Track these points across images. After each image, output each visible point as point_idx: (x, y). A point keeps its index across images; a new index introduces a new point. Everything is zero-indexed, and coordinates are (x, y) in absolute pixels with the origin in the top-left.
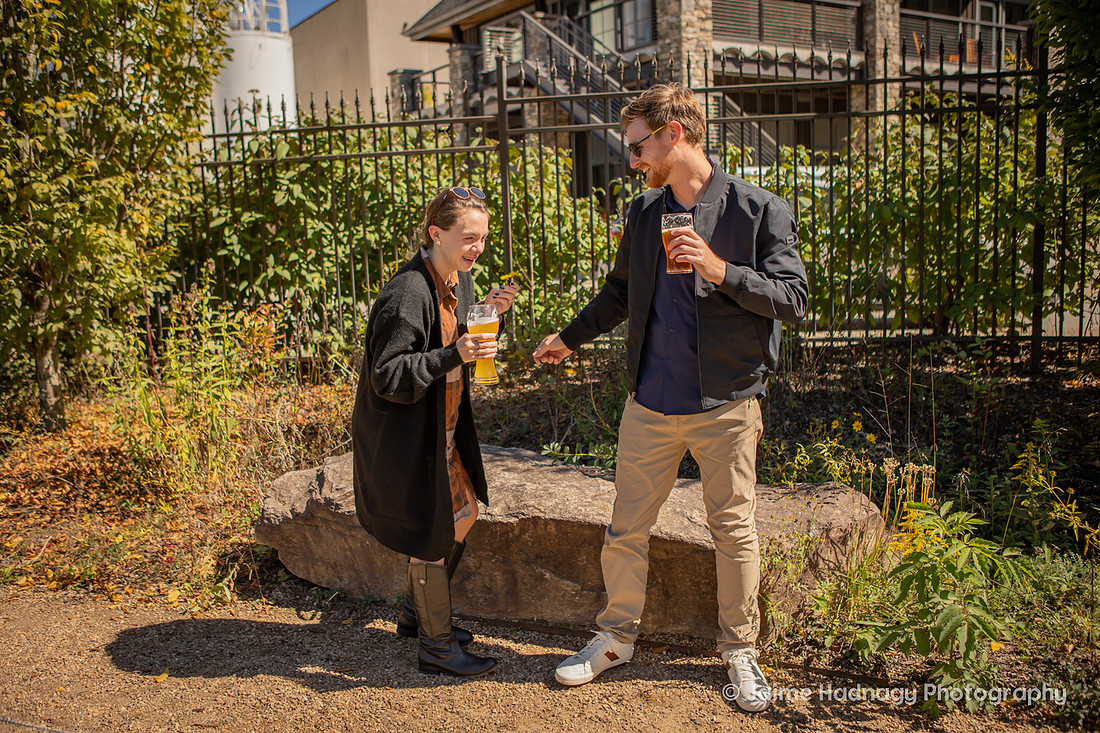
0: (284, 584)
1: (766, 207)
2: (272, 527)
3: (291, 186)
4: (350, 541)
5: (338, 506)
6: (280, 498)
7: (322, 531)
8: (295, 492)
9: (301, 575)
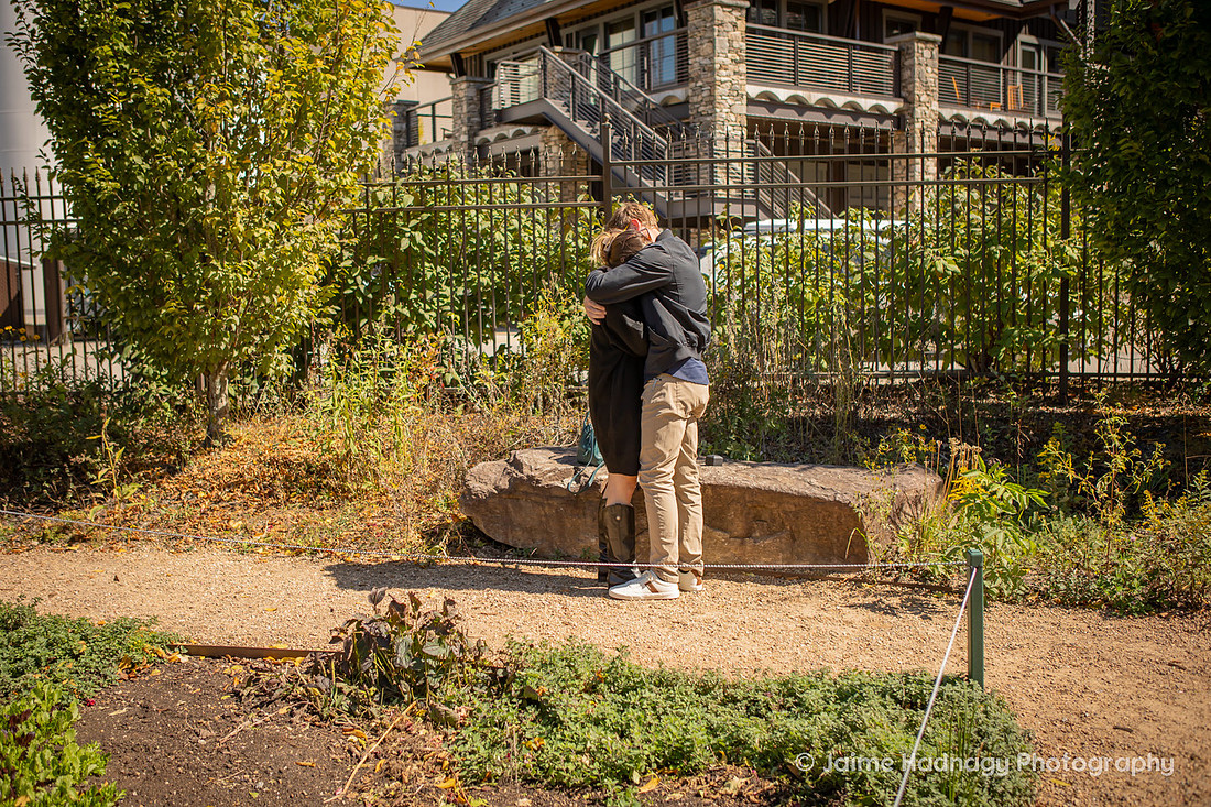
2: (480, 501)
3: (413, 233)
4: (547, 508)
6: (480, 480)
7: (522, 502)
9: (500, 540)
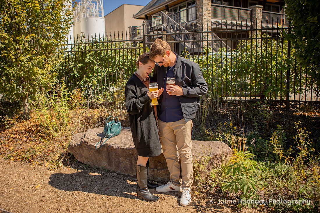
0: (75, 163)
1: (193, 67)
2: (72, 147)
3: (90, 57)
5: (87, 143)
6: (75, 140)
7: (84, 149)
8: (79, 139)
9: (79, 161)
